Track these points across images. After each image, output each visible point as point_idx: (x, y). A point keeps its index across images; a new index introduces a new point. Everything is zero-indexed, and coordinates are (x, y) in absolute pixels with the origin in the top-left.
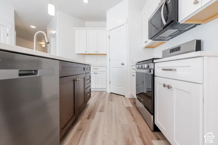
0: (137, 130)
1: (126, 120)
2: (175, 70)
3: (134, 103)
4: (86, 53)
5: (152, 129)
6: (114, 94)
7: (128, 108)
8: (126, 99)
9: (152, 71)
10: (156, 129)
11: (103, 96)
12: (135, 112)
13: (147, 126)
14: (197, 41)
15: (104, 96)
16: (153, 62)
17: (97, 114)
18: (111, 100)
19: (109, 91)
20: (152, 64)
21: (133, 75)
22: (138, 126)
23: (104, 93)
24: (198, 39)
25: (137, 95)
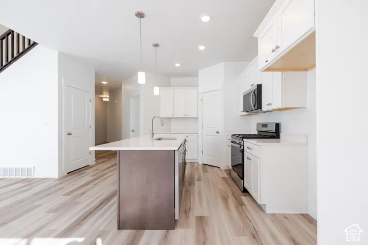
0: (231, 191)
1: (222, 186)
2: (252, 149)
3: (230, 174)
4: (173, 117)
5: (242, 190)
6: (208, 166)
7: (224, 178)
8: (221, 170)
9: (242, 146)
10: (245, 191)
11: (195, 168)
12: (230, 181)
13: (239, 189)
14: (276, 124)
15: (197, 168)
16: (242, 140)
17: (196, 183)
18: (205, 171)
19: (201, 163)
20: (242, 141)
21: (229, 146)
22: (232, 190)
23: (196, 165)
24: (277, 122)
25: (232, 166)
